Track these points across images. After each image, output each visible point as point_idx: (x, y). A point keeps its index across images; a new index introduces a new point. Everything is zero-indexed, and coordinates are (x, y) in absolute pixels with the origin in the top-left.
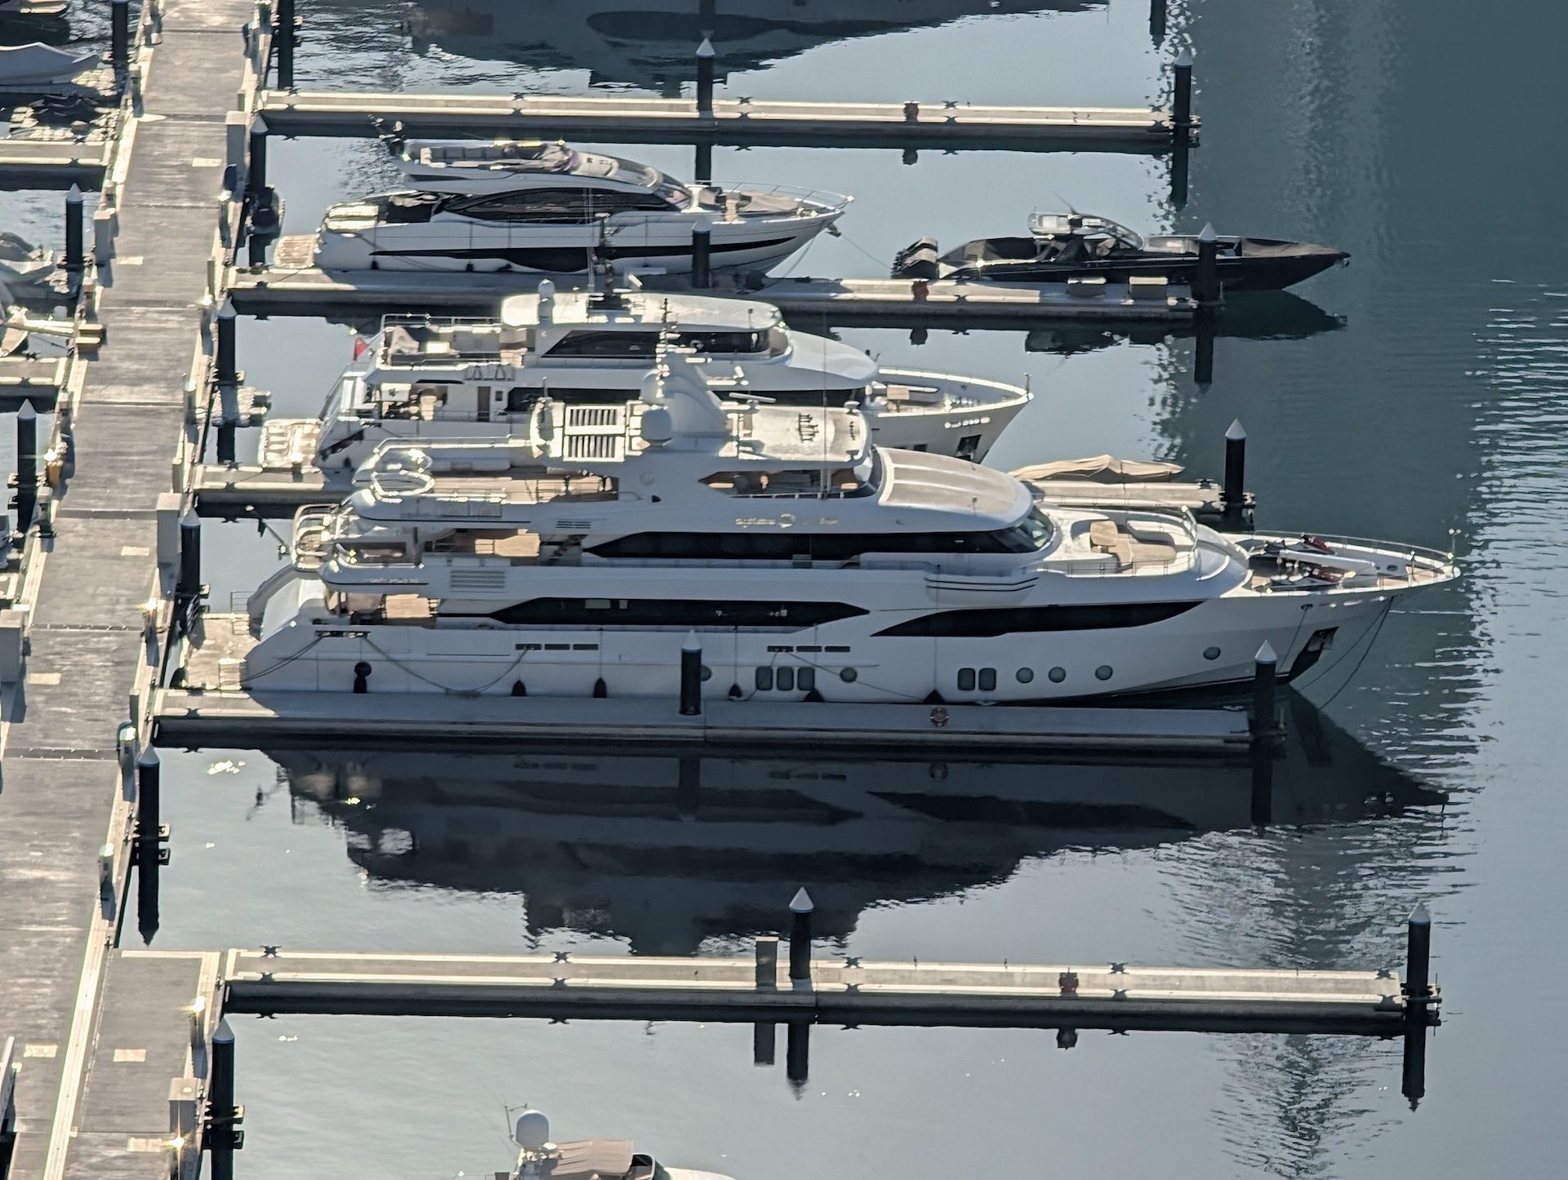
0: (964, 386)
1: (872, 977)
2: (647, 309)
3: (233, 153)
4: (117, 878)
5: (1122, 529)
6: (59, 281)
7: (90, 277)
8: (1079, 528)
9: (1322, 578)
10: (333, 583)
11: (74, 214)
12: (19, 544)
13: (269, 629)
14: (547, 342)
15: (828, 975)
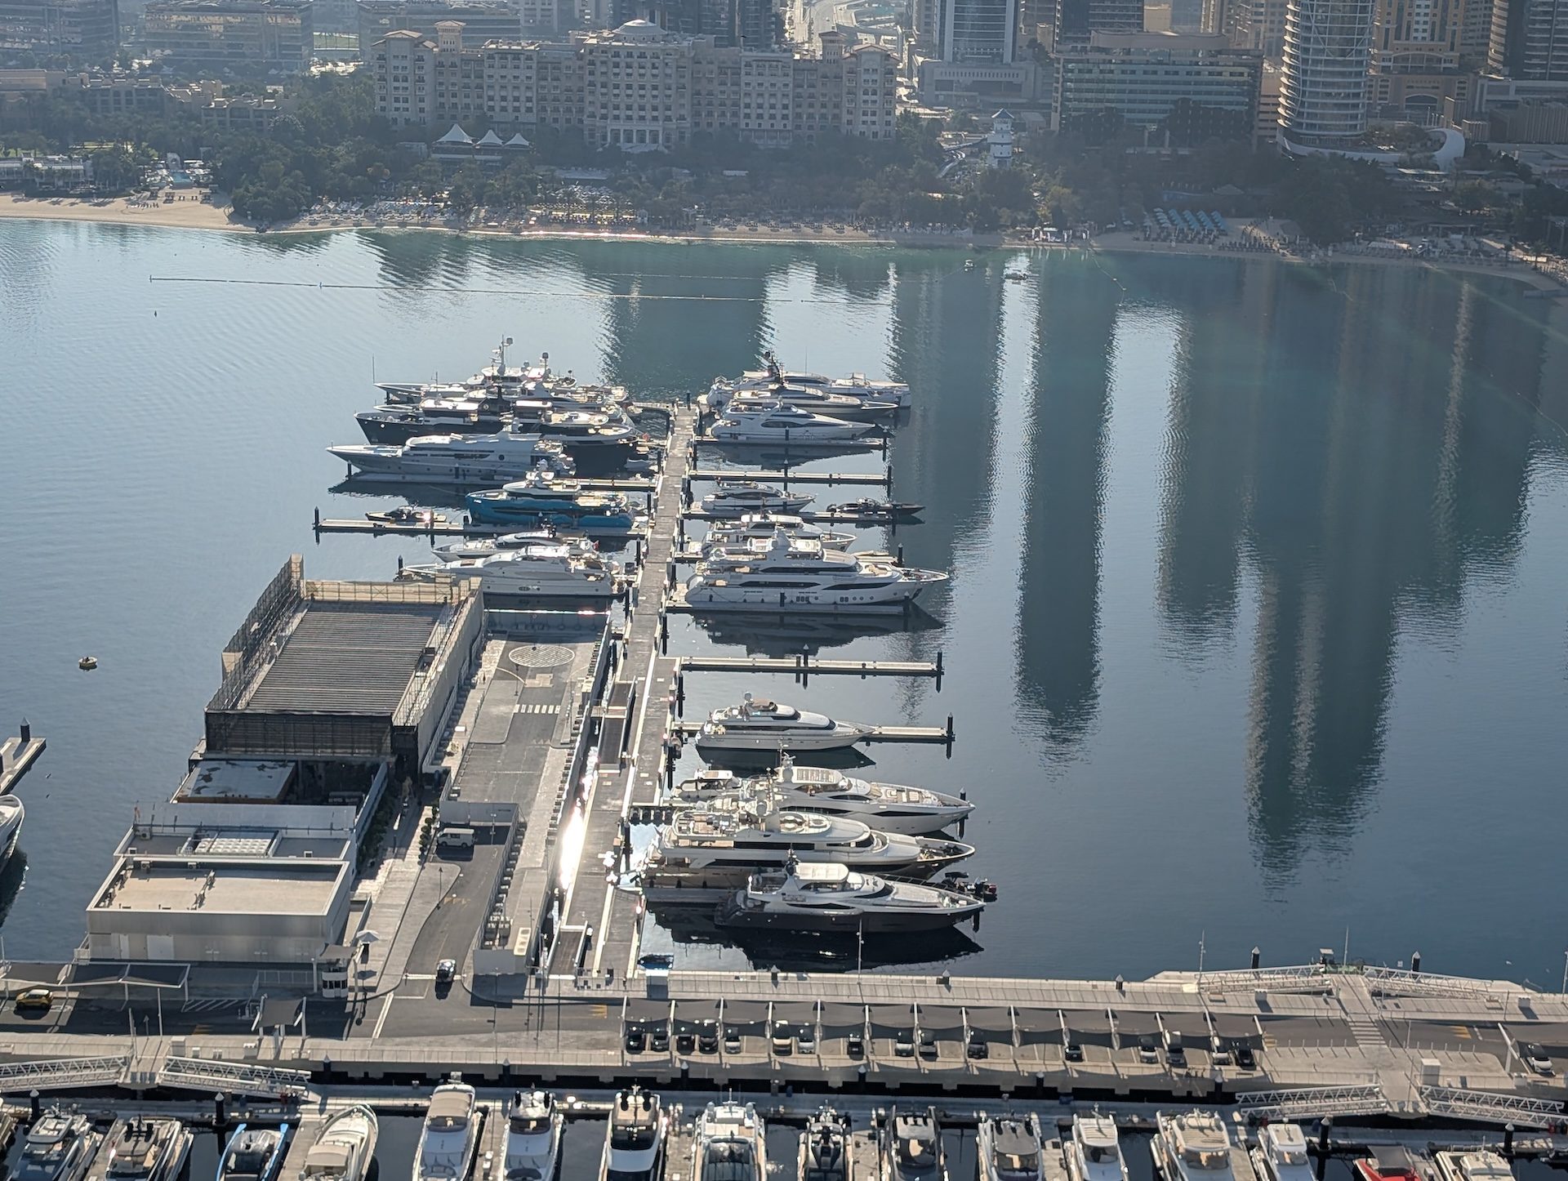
0: (842, 535)
1: (821, 664)
2: (773, 518)
3: (684, 484)
4: (658, 641)
5: (876, 567)
6: (646, 511)
7: (653, 510)
8: (866, 567)
9: (920, 577)
10: (705, 578)
11: (649, 496)
12: (637, 569)
13: (691, 587)
14: (751, 525)
15: (812, 663)
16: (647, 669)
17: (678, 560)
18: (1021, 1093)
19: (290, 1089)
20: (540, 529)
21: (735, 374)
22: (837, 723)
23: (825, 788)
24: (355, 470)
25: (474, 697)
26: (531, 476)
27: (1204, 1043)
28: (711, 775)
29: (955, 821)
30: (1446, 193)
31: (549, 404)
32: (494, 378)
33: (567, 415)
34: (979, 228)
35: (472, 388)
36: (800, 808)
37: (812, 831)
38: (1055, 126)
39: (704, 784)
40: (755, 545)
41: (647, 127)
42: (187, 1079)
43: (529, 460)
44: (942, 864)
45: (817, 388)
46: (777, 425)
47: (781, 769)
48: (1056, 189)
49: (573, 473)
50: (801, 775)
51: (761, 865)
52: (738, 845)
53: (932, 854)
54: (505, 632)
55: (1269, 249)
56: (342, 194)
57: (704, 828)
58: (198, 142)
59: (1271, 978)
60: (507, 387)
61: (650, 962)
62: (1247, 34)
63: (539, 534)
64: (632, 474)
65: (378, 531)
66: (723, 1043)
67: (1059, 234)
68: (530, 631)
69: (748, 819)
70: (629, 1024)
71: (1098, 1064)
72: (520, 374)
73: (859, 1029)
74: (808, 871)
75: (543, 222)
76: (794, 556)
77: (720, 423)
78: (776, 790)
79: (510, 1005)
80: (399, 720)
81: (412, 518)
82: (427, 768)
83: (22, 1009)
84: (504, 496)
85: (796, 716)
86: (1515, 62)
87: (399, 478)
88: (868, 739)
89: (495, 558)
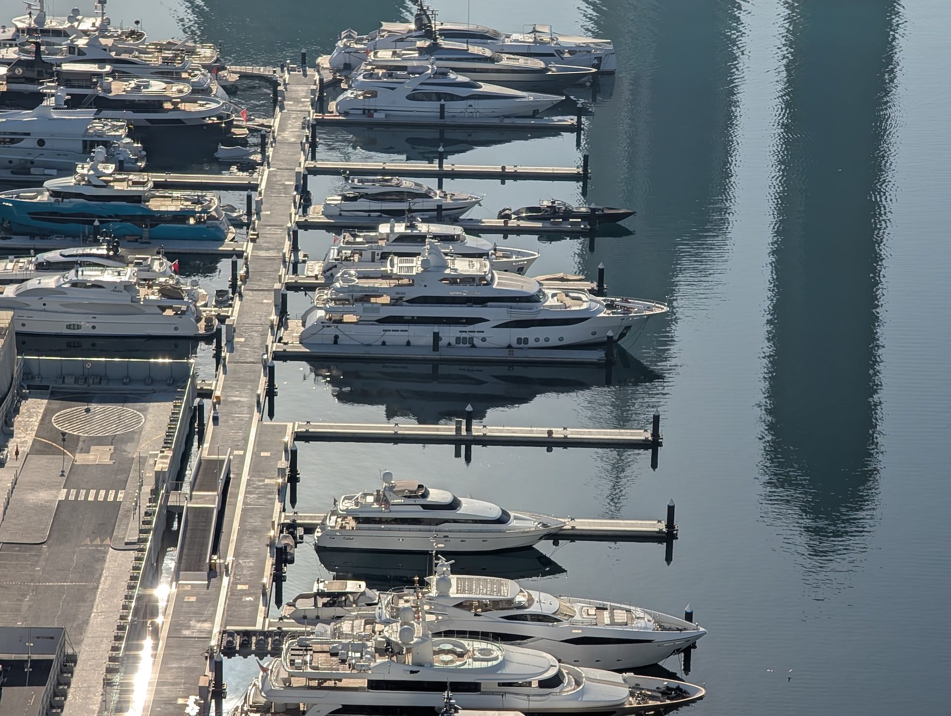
0: (519, 252)
1: (490, 431)
2: (423, 228)
3: (297, 180)
4: (262, 400)
5: (567, 296)
6: (245, 219)
7: (254, 218)
8: (554, 295)
9: (627, 310)
10: (327, 311)
11: (249, 198)
12: (232, 299)
13: (308, 325)
14: (393, 238)
15: (478, 430)
16: (246, 440)
17: (290, 287)
20: (96, 243)
22: (512, 514)
23: (496, 605)
26: (83, 169)
28: (336, 587)
29: (678, 651)
31: (108, 68)
33: (133, 83)
37: (477, 665)
39: (326, 600)
43: (79, 146)
45: (484, 45)
47: (433, 579)
49: (142, 164)
50: (462, 587)
53: (645, 697)
54: (46, 388)
57: (326, 661)
60: (48, 44)
63: (94, 251)
64: (225, 165)
68: (81, 387)
69: (388, 649)
72: (67, 25)
77: (349, 94)
78: (426, 607)
84: (44, 197)
85: (454, 505)
88: (556, 536)
89: (32, 284)
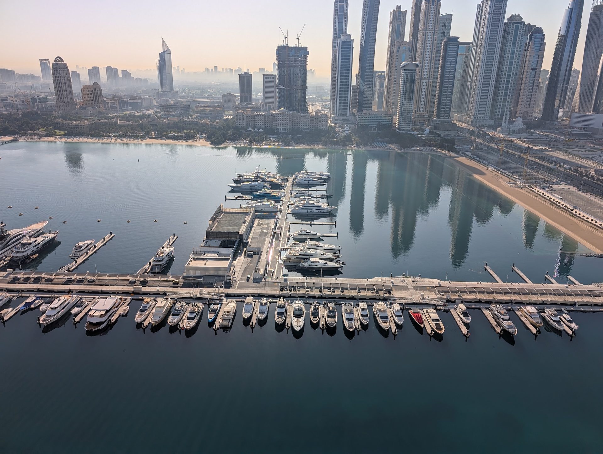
0: (318, 200)
3: (290, 191)
4: (286, 219)
5: (324, 206)
6: (284, 196)
9: (332, 208)
11: (284, 193)
12: (282, 206)
13: (292, 209)
14: (302, 198)
15: (313, 223)
16: (284, 224)
17: (289, 205)
18: (349, 299)
19: (221, 298)
20: (265, 199)
21: (299, 172)
23: (315, 245)
24: (232, 189)
25: (253, 229)
26: (263, 190)
27: (382, 290)
28: (295, 242)
29: (338, 251)
30: (426, 139)
31: (266, 177)
32: (257, 172)
33: (269, 179)
34: (343, 146)
35: (253, 174)
36: (311, 249)
37: (313, 252)
38: (356, 127)
39: (294, 244)
40: (303, 202)
41: (284, 128)
42: (203, 296)
43: (263, 187)
44: (336, 258)
45: (314, 174)
46: (307, 181)
47: (307, 242)
48: (356, 139)
49: (271, 189)
50: (311, 243)
51: (304, 258)
52: (300, 255)
53: (334, 257)
54: (259, 217)
55: (394, 149)
56: (230, 140)
57: (294, 252)
58: (204, 130)
59: (394, 279)
60: (259, 174)
61: (284, 275)
62: (391, 111)
64: (281, 189)
65: (236, 199)
66: (297, 290)
67: (357, 147)
68: (263, 217)
69: (302, 250)
70: (281, 286)
71: (363, 294)
73: (321, 287)
74: (312, 259)
75: (266, 145)
76: (310, 204)
77: (297, 180)
78: (306, 245)
79: (260, 283)
80: (240, 233)
81: (242, 197)
82: (245, 241)
83: (174, 284)
85: (310, 232)
86: (438, 116)
87: (240, 190)
88: (323, 236)
89: (257, 204)
